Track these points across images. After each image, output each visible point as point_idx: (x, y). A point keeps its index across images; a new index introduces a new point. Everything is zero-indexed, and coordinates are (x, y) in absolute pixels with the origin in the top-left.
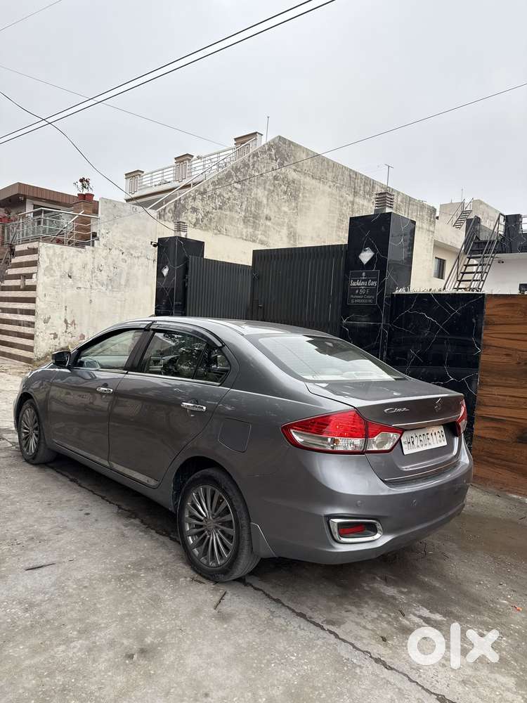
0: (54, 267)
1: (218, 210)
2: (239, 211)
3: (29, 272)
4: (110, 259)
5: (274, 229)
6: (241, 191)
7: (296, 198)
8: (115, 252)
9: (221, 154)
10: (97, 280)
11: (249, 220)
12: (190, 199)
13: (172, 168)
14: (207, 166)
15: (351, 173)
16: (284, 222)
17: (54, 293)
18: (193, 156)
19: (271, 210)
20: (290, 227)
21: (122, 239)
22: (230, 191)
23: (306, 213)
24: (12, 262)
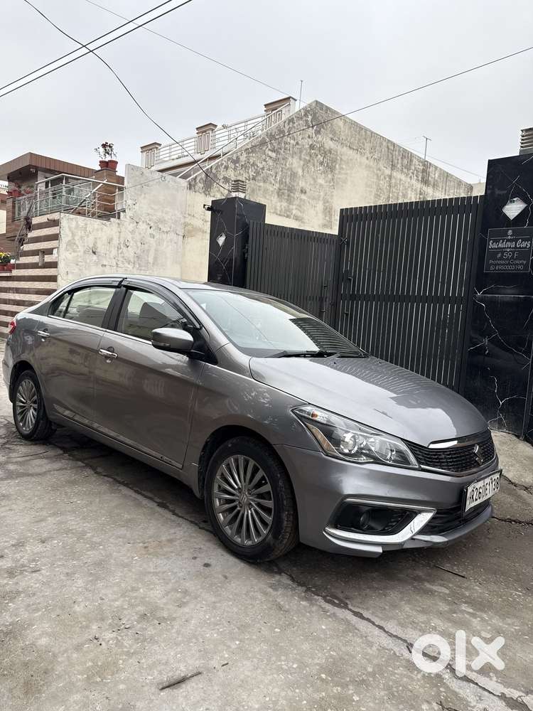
0: (77, 242)
1: (251, 181)
2: (273, 182)
3: (49, 247)
4: (137, 234)
5: (309, 202)
6: (276, 160)
7: (332, 169)
8: (142, 226)
9: (249, 123)
10: (123, 257)
11: (283, 193)
12: (222, 168)
13: (194, 140)
14: (232, 136)
15: (389, 145)
16: (319, 196)
17: (76, 271)
18: (216, 126)
19: (306, 183)
20: (326, 201)
21: (150, 211)
22: (265, 160)
23: (342, 186)
24: (29, 236)
